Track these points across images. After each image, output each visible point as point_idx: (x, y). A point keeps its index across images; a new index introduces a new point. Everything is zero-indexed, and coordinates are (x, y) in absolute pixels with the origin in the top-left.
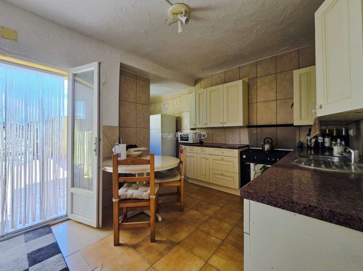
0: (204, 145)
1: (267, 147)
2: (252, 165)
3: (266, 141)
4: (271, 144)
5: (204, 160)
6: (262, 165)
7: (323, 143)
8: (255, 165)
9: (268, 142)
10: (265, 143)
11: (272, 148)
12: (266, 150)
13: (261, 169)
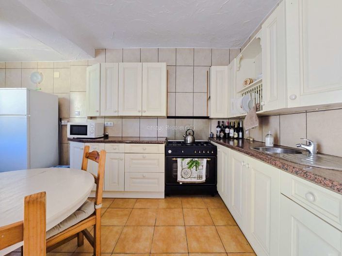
0: (110, 139)
1: (189, 139)
2: (179, 160)
3: (188, 134)
4: (193, 136)
5: (117, 161)
6: (190, 159)
7: (229, 134)
8: (183, 160)
9: (190, 134)
10: (187, 135)
11: (194, 139)
12: (188, 142)
13: (188, 164)
